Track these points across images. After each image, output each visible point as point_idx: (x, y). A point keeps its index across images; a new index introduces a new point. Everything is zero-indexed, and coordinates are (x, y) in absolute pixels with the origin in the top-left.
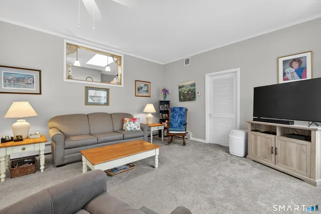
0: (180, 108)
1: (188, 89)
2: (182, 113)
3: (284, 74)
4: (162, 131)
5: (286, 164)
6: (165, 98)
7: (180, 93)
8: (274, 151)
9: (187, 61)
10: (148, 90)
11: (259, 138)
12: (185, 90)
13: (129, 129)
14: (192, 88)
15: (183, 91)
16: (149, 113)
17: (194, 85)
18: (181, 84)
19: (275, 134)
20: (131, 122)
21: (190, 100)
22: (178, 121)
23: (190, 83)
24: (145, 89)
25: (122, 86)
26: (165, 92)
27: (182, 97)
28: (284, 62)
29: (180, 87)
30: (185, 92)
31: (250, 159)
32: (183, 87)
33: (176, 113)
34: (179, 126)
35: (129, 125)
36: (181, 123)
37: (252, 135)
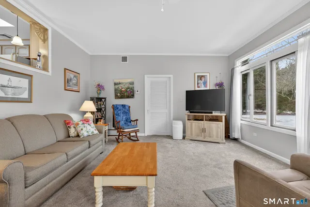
0: (122, 105)
1: (126, 86)
2: (126, 110)
3: (198, 84)
4: (107, 131)
5: (210, 137)
6: (99, 94)
7: (116, 90)
8: (204, 130)
9: (124, 59)
10: (77, 83)
11: (194, 124)
12: (123, 88)
13: (86, 134)
14: (131, 86)
15: (120, 88)
16: (88, 112)
17: (132, 83)
18: (117, 81)
19: (202, 120)
20: (85, 125)
21: (128, 97)
22: (123, 118)
23: (129, 81)
24: (74, 82)
25: (50, 73)
26: (100, 87)
27: (119, 94)
28: (198, 76)
29: (115, 84)
30: (123, 89)
31: (188, 139)
32: (120, 84)
33: (120, 110)
34: (125, 124)
35: (84, 129)
36: (126, 120)
37: (188, 123)
